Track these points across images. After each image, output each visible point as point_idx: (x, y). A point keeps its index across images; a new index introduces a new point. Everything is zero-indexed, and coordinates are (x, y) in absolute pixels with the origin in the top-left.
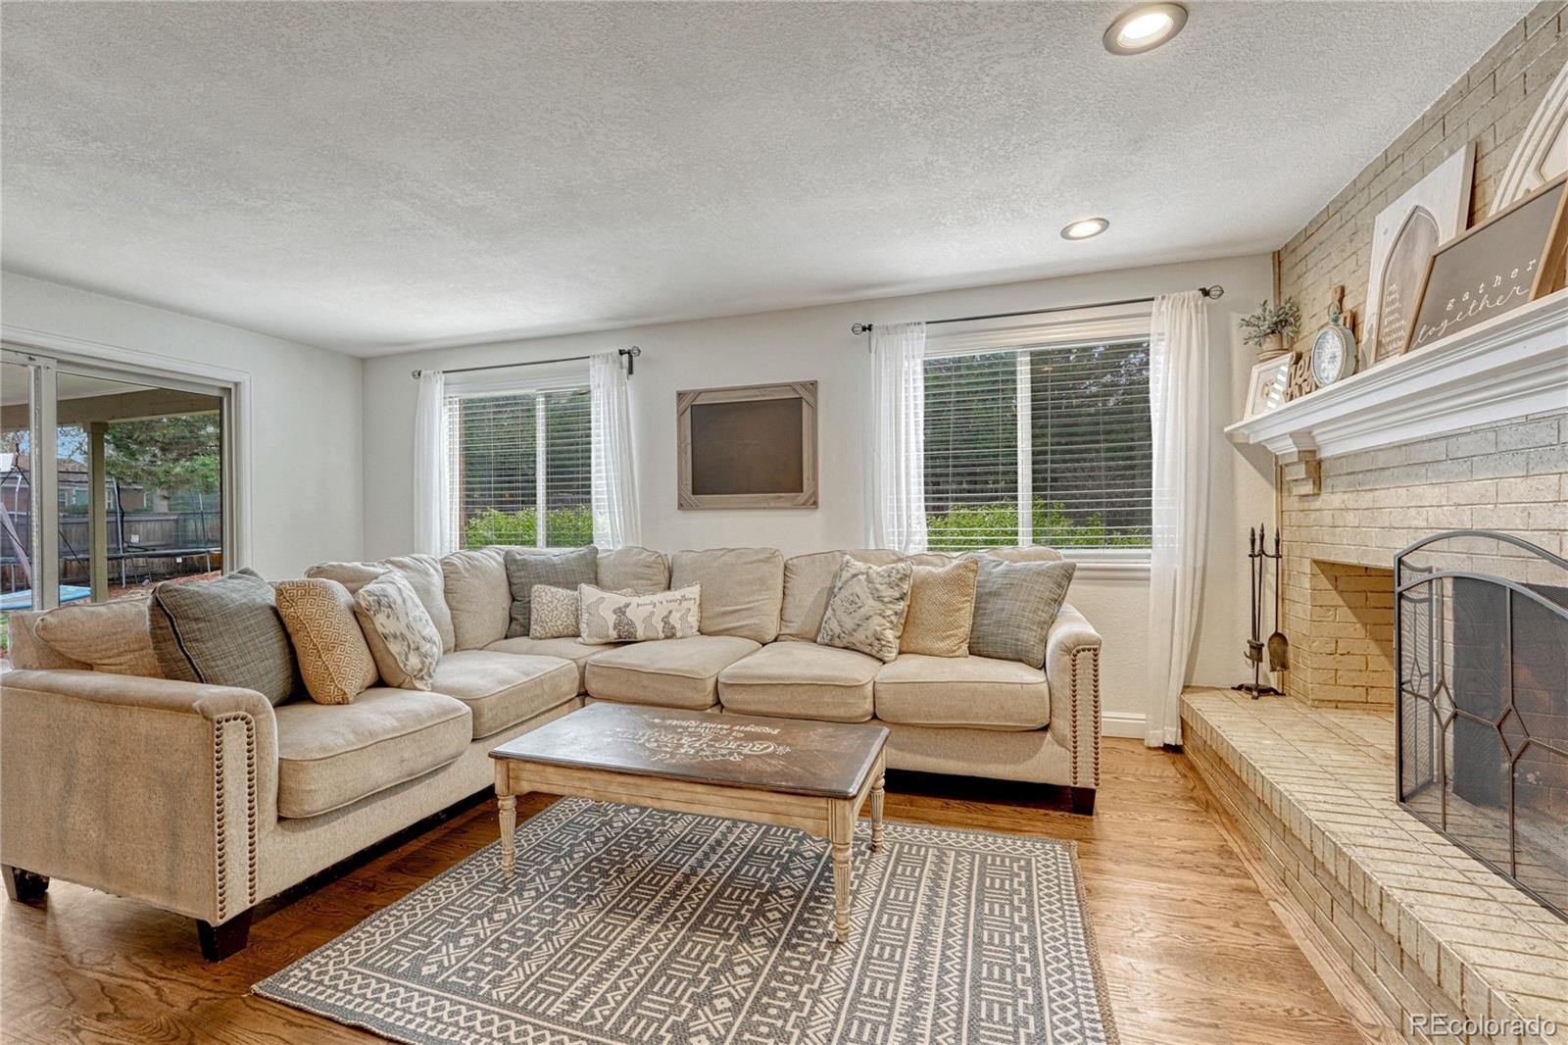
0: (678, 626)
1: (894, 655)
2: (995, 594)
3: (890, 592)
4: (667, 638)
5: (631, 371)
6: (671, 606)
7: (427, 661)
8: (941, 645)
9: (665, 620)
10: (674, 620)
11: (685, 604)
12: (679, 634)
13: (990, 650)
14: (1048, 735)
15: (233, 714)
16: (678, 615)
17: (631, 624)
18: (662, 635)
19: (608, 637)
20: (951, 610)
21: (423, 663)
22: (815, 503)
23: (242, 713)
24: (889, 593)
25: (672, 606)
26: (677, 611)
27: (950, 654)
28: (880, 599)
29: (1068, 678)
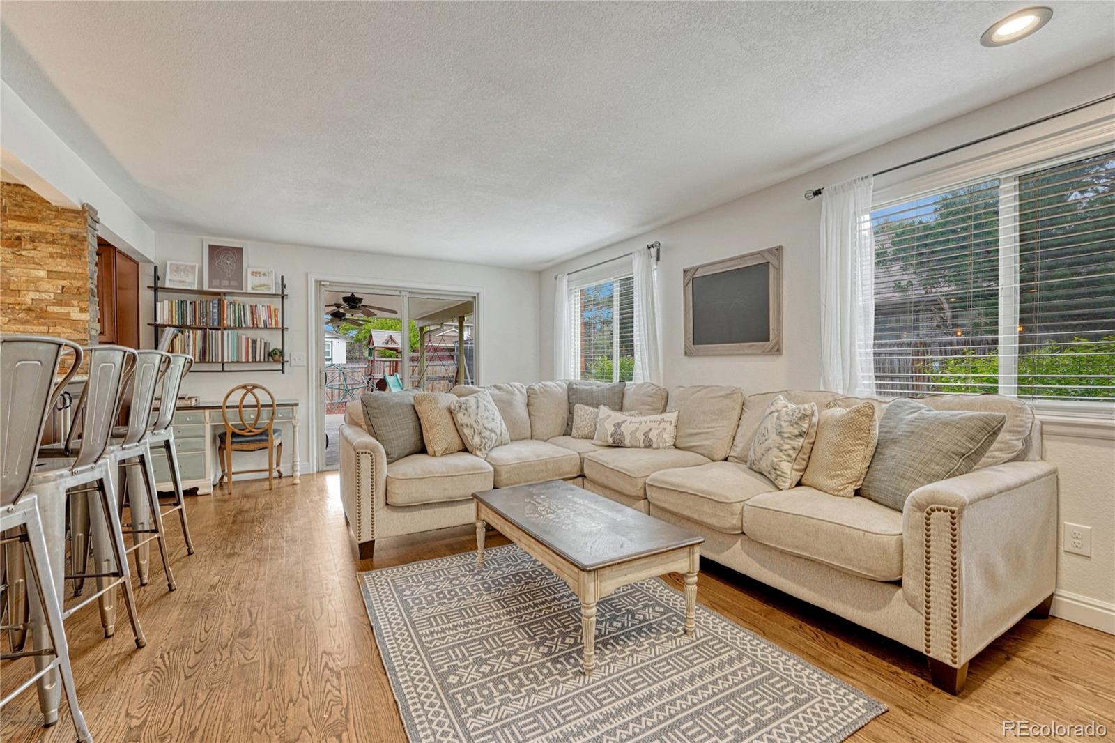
0: (654, 440)
1: (787, 485)
2: (895, 441)
3: (790, 429)
4: (646, 447)
5: (658, 259)
6: (652, 425)
7: (484, 441)
8: (829, 483)
9: (646, 435)
10: (653, 435)
11: (662, 425)
12: (654, 446)
13: (876, 495)
14: (900, 591)
15: (364, 451)
16: (657, 431)
17: (622, 435)
18: (642, 445)
19: (607, 441)
20: (841, 451)
21: (482, 442)
22: (778, 350)
23: (369, 451)
24: (788, 430)
25: (654, 425)
26: (656, 429)
27: (835, 492)
28: (780, 434)
29: (920, 537)
